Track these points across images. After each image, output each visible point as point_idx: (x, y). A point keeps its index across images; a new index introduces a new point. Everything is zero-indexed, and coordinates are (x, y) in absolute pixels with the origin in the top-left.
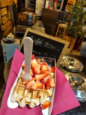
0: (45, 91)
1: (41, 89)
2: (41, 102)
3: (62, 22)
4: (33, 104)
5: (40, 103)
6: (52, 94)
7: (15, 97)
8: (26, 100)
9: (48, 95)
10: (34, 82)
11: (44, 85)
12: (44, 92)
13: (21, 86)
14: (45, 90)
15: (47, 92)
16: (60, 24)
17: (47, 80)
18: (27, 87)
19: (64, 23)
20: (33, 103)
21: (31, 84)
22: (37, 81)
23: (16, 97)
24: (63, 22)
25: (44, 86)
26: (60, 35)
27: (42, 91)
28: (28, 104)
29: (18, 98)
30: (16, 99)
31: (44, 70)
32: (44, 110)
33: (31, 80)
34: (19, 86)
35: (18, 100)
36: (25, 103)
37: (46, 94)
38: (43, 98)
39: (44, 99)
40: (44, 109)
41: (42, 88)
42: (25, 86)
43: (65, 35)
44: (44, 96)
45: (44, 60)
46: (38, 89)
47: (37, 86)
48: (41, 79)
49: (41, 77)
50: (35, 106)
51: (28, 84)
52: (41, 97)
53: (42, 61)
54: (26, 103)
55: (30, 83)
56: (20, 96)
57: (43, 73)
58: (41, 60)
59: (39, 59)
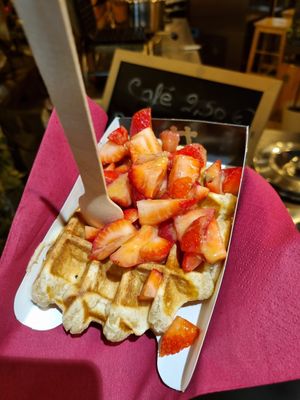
0: (176, 278)
1: (159, 267)
2: (153, 322)
3: (271, 10)
4: (116, 327)
5: (151, 325)
6: (209, 293)
7: (44, 290)
8: (90, 305)
9: (189, 294)
10: (127, 229)
11: (175, 246)
12: (172, 281)
13: (76, 245)
14: (173, 272)
15: (187, 282)
16: (264, 22)
17: (191, 225)
18: (95, 252)
19: (278, 15)
20: (118, 322)
21: (114, 241)
22: (145, 229)
23: (49, 289)
24: (276, 9)
25: (174, 252)
26: (264, 66)
27: (162, 274)
28: (100, 322)
29: (59, 295)
30: (51, 297)
31: (178, 180)
32: (165, 356)
33: (117, 221)
34: (68, 241)
35: (59, 301)
36: (86, 317)
37: (179, 290)
38: (162, 304)
39: (168, 310)
40: (167, 353)
41: (164, 261)
42: (89, 245)
43: (284, 61)
44: (168, 298)
45: (195, 134)
46: (145, 266)
47: (141, 252)
48: (160, 218)
49: (162, 212)
50: (125, 334)
51: (101, 239)
52: (156, 299)
53: (189, 140)
54: (90, 319)
55: (111, 235)
56: (66, 287)
57: (173, 193)
58: (182, 133)
59: (174, 128)
